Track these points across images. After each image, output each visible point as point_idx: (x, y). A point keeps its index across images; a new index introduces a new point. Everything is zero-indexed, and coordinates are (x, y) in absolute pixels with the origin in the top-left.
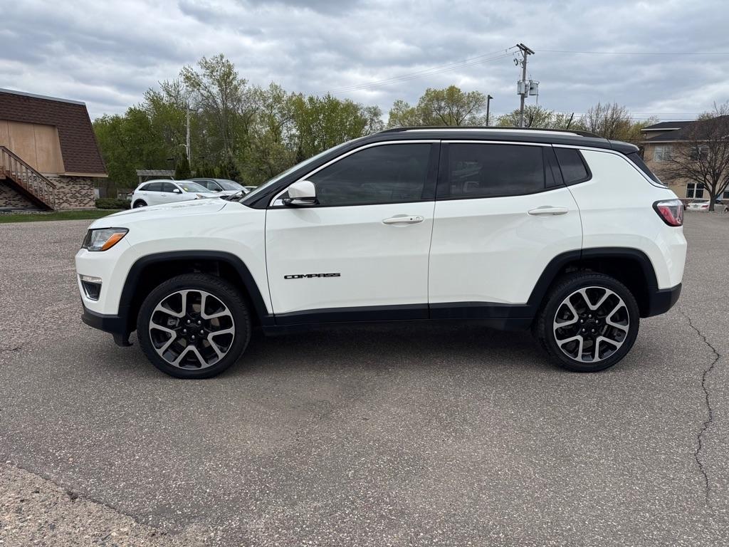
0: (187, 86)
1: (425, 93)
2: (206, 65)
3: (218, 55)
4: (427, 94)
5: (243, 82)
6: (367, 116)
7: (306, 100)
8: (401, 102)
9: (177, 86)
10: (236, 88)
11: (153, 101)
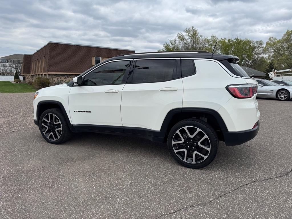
0: (179, 40)
1: (286, 32)
2: (186, 31)
3: (191, 27)
4: (287, 33)
5: (201, 36)
6: (256, 45)
7: (227, 41)
8: (273, 37)
9: (175, 41)
10: (198, 39)
11: (166, 47)
